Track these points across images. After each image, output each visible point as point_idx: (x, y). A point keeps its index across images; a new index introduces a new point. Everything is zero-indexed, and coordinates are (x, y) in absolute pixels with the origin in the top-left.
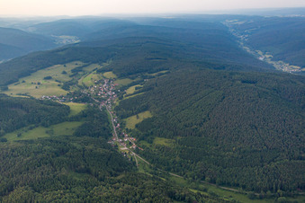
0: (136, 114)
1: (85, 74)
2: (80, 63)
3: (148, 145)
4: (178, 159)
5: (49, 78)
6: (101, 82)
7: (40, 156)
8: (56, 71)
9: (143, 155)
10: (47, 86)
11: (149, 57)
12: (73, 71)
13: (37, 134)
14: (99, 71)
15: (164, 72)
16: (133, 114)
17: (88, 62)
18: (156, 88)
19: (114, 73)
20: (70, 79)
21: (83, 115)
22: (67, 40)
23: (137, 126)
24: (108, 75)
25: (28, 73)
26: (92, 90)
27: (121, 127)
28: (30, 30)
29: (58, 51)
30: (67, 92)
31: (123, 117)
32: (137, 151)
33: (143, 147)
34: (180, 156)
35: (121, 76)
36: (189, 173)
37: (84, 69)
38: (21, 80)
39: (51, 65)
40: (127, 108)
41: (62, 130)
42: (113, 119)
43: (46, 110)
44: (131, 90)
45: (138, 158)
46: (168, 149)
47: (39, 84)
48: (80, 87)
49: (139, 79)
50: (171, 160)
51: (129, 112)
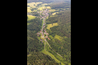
2: (41, 3)
5: (29, 6)
6: (45, 9)
11: (65, 3)
12: (38, 5)
15: (68, 9)
16: (51, 23)
17: (44, 2)
20: (36, 7)
24: (49, 7)
27: (45, 27)
31: (47, 24)
32: (47, 39)
33: (50, 38)
35: (53, 8)
37: (42, 5)
48: (38, 10)
49: (58, 10)
50: (59, 48)
51: (50, 22)
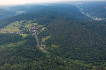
0: (45, 37)
1: (27, 24)
2: (25, 20)
3: (49, 47)
4: (60, 51)
5: (14, 26)
6: (33, 26)
7: (12, 52)
8: (17, 23)
9: (48, 51)
10: (14, 29)
11: (49, 17)
12: (23, 23)
13: (11, 45)
14: (32, 23)
15: (54, 22)
16: (44, 37)
17: (28, 20)
18: (52, 28)
19: (37, 23)
20: (22, 26)
21: (27, 38)
22: (20, 12)
23: (45, 41)
24: (35, 24)
25: (7, 25)
26: (30, 29)
27: (40, 41)
28: (7, 9)
29: (17, 16)
30: (21, 30)
31: (41, 38)
32: (46, 49)
33: (48, 48)
34: (60, 50)
35: (40, 24)
36: (63, 56)
37: (27, 22)
38: (5, 27)
39: (15, 21)
40: (42, 35)
41: (20, 43)
42: (37, 39)
43: (14, 37)
44: (43, 29)
45: (46, 52)
46: (56, 48)
47: (11, 28)
48: (25, 28)
49: (46, 25)
50: (58, 52)
51: (42, 36)
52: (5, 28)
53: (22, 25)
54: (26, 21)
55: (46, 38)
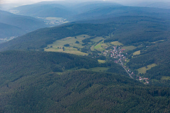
0: (145, 66)
2: (87, 36)
3: (157, 81)
5: (68, 46)
6: (110, 48)
19: (120, 42)
24: (115, 43)
26: (105, 53)
27: (135, 74)
29: (66, 26)
37: (92, 40)
38: (49, 46)
42: (127, 70)
47: (63, 48)
49: (141, 46)
52: (51, 47)
53: (83, 45)
54: (91, 38)
55: (147, 68)
